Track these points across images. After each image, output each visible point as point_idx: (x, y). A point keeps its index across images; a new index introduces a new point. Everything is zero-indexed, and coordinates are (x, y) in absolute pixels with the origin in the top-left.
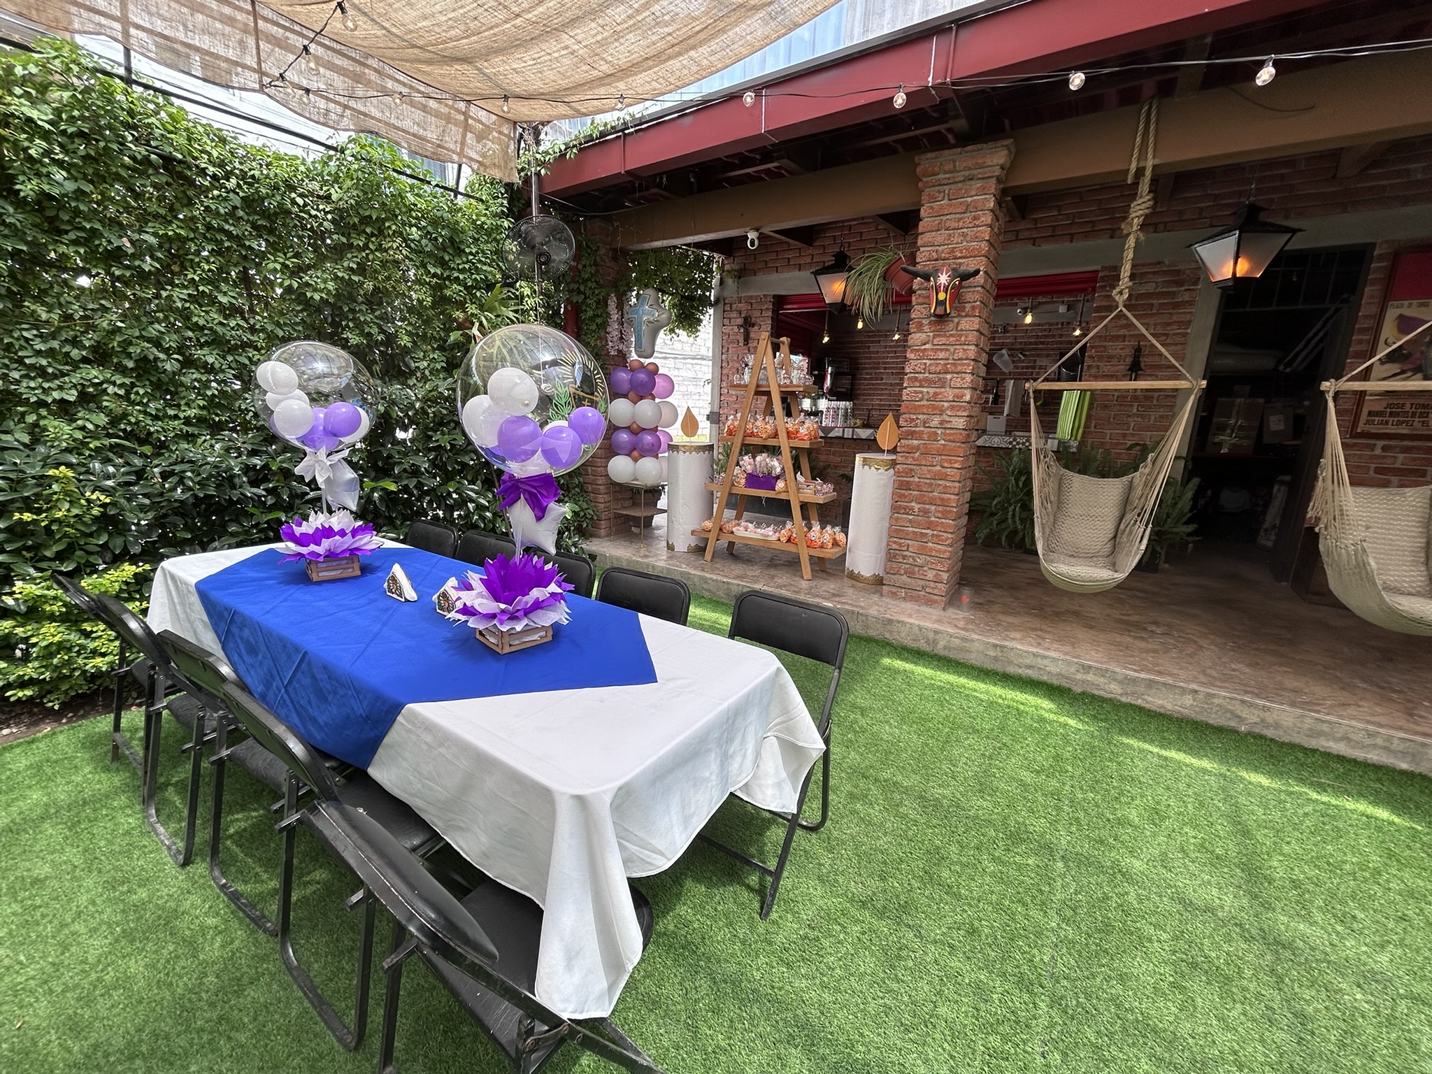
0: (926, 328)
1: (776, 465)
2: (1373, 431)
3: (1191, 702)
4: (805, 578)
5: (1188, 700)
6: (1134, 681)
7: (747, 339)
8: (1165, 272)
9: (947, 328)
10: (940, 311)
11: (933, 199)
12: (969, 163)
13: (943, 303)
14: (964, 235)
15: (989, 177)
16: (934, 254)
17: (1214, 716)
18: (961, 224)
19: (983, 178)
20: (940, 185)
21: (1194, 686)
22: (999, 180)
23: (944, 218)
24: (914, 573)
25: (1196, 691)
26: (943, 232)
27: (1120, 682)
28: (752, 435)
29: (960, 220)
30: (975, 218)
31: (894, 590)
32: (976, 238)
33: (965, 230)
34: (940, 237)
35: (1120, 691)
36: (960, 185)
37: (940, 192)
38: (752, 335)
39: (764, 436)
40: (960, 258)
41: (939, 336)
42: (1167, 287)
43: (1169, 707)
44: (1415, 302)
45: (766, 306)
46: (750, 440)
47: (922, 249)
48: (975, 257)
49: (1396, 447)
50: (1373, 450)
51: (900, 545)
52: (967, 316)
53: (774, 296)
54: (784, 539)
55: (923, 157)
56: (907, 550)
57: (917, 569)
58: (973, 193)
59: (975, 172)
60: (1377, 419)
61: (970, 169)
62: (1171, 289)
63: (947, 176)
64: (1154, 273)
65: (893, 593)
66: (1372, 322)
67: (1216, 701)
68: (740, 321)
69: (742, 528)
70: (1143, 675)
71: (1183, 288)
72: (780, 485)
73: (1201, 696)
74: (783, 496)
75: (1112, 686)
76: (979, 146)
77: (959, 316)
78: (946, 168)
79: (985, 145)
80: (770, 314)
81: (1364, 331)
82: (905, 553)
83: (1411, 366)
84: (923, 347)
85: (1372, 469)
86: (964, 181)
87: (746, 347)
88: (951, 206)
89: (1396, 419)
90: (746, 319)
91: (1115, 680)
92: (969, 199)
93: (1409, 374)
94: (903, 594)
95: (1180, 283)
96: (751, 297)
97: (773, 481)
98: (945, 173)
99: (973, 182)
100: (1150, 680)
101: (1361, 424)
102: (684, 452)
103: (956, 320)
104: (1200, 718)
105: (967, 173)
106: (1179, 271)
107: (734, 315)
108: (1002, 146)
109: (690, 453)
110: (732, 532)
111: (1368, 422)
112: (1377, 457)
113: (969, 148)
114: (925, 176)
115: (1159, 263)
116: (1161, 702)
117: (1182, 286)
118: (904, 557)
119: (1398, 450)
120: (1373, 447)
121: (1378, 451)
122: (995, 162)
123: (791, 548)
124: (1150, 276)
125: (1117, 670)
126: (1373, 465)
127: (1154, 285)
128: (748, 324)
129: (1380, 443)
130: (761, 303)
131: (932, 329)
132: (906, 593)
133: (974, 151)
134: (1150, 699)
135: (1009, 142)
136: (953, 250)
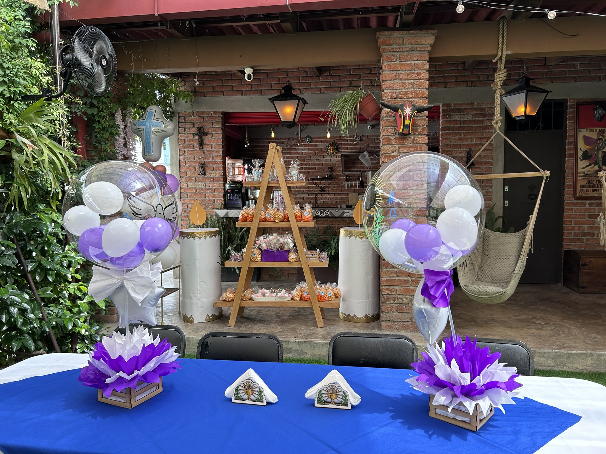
0: (393, 142)
1: (288, 241)
2: (584, 196)
3: (591, 362)
4: (319, 326)
5: (589, 361)
6: (560, 356)
7: (202, 145)
8: (476, 109)
9: (407, 142)
10: (406, 131)
11: (390, 60)
12: (412, 41)
13: (408, 126)
14: (413, 84)
15: (424, 51)
16: (394, 95)
17: (603, 367)
18: (409, 77)
19: (420, 51)
20: (393, 52)
21: (590, 352)
22: (429, 52)
23: (398, 72)
24: (403, 310)
25: (592, 355)
26: (398, 81)
27: (553, 358)
28: (265, 220)
29: (408, 74)
30: (418, 74)
31: (390, 324)
32: (420, 86)
33: (412, 81)
34: (397, 84)
35: (553, 364)
36: (406, 53)
37: (394, 56)
38: (206, 141)
39: (277, 220)
40: (411, 98)
41: (402, 147)
42: (478, 117)
43: (580, 367)
44: (588, 129)
45: (216, 120)
46: (264, 224)
47: (385, 91)
48: (420, 98)
49: (594, 203)
50: (585, 206)
51: (391, 291)
52: (419, 134)
53: (223, 113)
54: (298, 298)
55: (382, 33)
56: (396, 294)
57: (404, 306)
58: (415, 59)
59: (415, 46)
60: (584, 189)
61: (412, 44)
62: (480, 119)
63: (398, 46)
64: (471, 109)
65: (389, 326)
66: (573, 139)
67: (603, 358)
68: (194, 131)
69: (260, 295)
70: (564, 351)
71: (486, 119)
72: (292, 256)
73: (595, 357)
74: (296, 265)
75: (549, 362)
76: (418, 31)
77: (414, 134)
78: (398, 42)
79: (421, 32)
80: (220, 126)
81: (570, 143)
82: (394, 296)
83: (593, 162)
84: (392, 155)
85: (587, 215)
86: (409, 51)
87: (201, 151)
88: (402, 65)
89: (592, 189)
90: (200, 129)
91: (550, 357)
92: (413, 62)
93: (593, 165)
94: (397, 326)
95: (484, 115)
96: (203, 113)
97: (286, 254)
98: (397, 44)
99: (414, 52)
100: (569, 353)
101: (578, 192)
102: (200, 238)
103: (412, 137)
104: (596, 370)
105: (410, 46)
106: (483, 108)
107: (188, 126)
108: (431, 33)
109: (205, 238)
110: (251, 299)
111: (581, 191)
112: (588, 209)
113: (411, 32)
114: (383, 45)
115: (472, 104)
116: (576, 365)
117: (485, 117)
118: (395, 299)
119: (595, 205)
120: (584, 204)
121: (587, 206)
122: (427, 42)
123: (305, 305)
124: (468, 110)
125: (550, 351)
126: (586, 214)
127: (471, 116)
128: (201, 133)
129: (588, 202)
130: (212, 117)
131: (398, 142)
132: (399, 325)
133: (414, 34)
134: (570, 365)
135: (435, 32)
136: (406, 93)
